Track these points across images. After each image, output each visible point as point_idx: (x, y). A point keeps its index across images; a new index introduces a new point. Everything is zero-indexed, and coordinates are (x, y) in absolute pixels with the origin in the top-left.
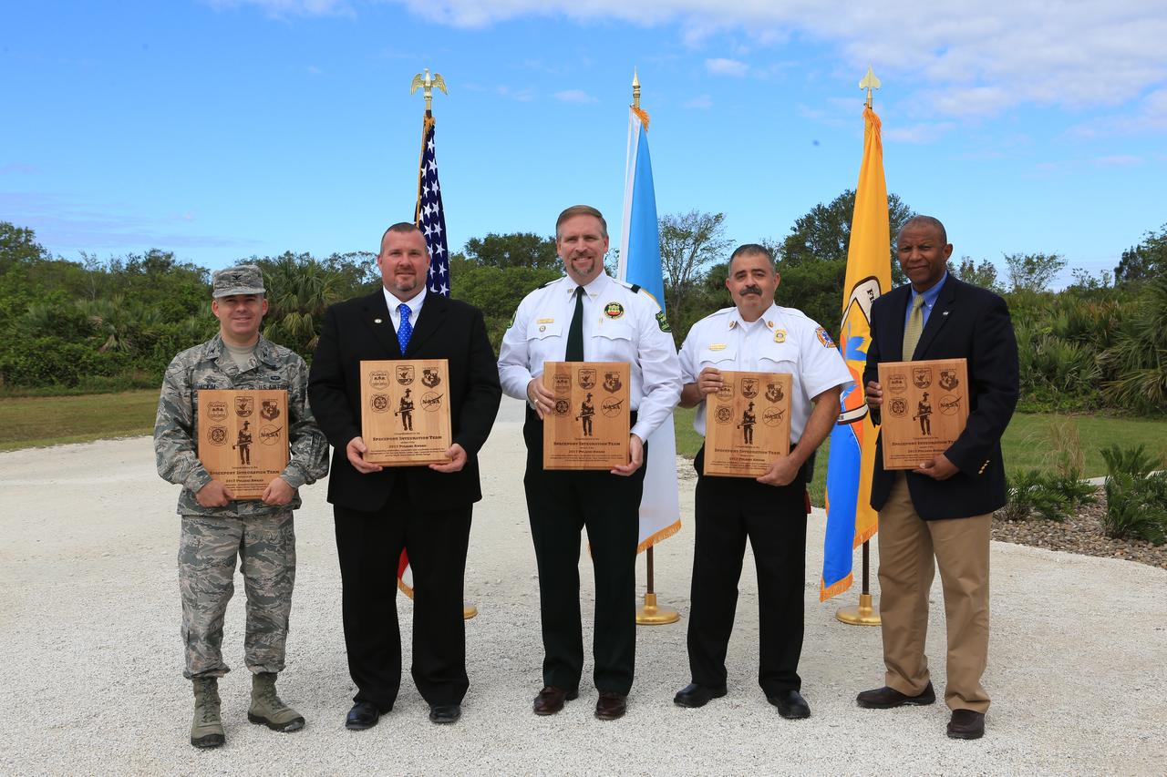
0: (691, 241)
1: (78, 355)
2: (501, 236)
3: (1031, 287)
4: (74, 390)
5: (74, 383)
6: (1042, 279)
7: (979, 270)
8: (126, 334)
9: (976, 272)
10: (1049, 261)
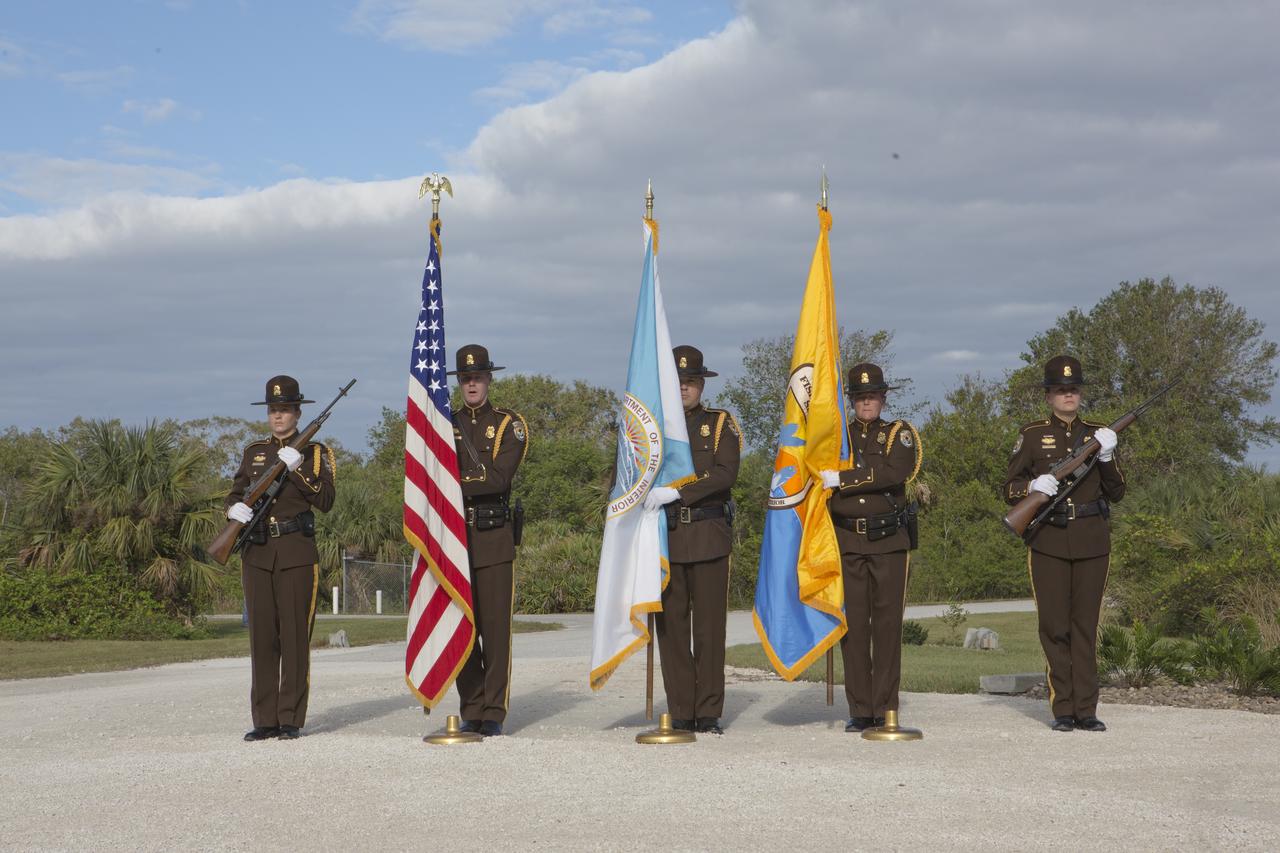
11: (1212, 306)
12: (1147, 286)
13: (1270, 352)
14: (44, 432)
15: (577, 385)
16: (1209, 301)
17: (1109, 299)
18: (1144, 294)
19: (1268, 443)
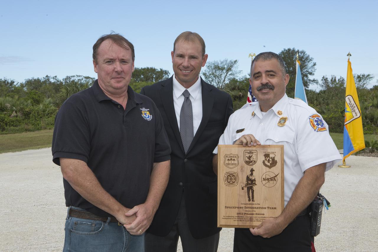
0: (224, 71)
1: (3, 119)
2: (140, 68)
3: (360, 87)
4: (4, 132)
5: (4, 129)
6: (364, 84)
7: (338, 80)
8: (19, 110)
9: (337, 81)
10: (367, 77)
11: (303, 54)
12: (289, 50)
13: (315, 64)
14: (40, 78)
15: (160, 69)
16: (302, 53)
17: (281, 53)
18: (289, 51)
19: (314, 84)
